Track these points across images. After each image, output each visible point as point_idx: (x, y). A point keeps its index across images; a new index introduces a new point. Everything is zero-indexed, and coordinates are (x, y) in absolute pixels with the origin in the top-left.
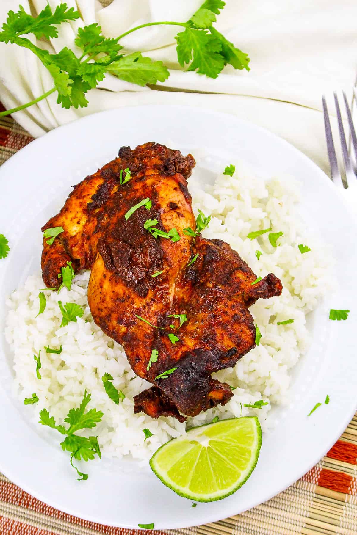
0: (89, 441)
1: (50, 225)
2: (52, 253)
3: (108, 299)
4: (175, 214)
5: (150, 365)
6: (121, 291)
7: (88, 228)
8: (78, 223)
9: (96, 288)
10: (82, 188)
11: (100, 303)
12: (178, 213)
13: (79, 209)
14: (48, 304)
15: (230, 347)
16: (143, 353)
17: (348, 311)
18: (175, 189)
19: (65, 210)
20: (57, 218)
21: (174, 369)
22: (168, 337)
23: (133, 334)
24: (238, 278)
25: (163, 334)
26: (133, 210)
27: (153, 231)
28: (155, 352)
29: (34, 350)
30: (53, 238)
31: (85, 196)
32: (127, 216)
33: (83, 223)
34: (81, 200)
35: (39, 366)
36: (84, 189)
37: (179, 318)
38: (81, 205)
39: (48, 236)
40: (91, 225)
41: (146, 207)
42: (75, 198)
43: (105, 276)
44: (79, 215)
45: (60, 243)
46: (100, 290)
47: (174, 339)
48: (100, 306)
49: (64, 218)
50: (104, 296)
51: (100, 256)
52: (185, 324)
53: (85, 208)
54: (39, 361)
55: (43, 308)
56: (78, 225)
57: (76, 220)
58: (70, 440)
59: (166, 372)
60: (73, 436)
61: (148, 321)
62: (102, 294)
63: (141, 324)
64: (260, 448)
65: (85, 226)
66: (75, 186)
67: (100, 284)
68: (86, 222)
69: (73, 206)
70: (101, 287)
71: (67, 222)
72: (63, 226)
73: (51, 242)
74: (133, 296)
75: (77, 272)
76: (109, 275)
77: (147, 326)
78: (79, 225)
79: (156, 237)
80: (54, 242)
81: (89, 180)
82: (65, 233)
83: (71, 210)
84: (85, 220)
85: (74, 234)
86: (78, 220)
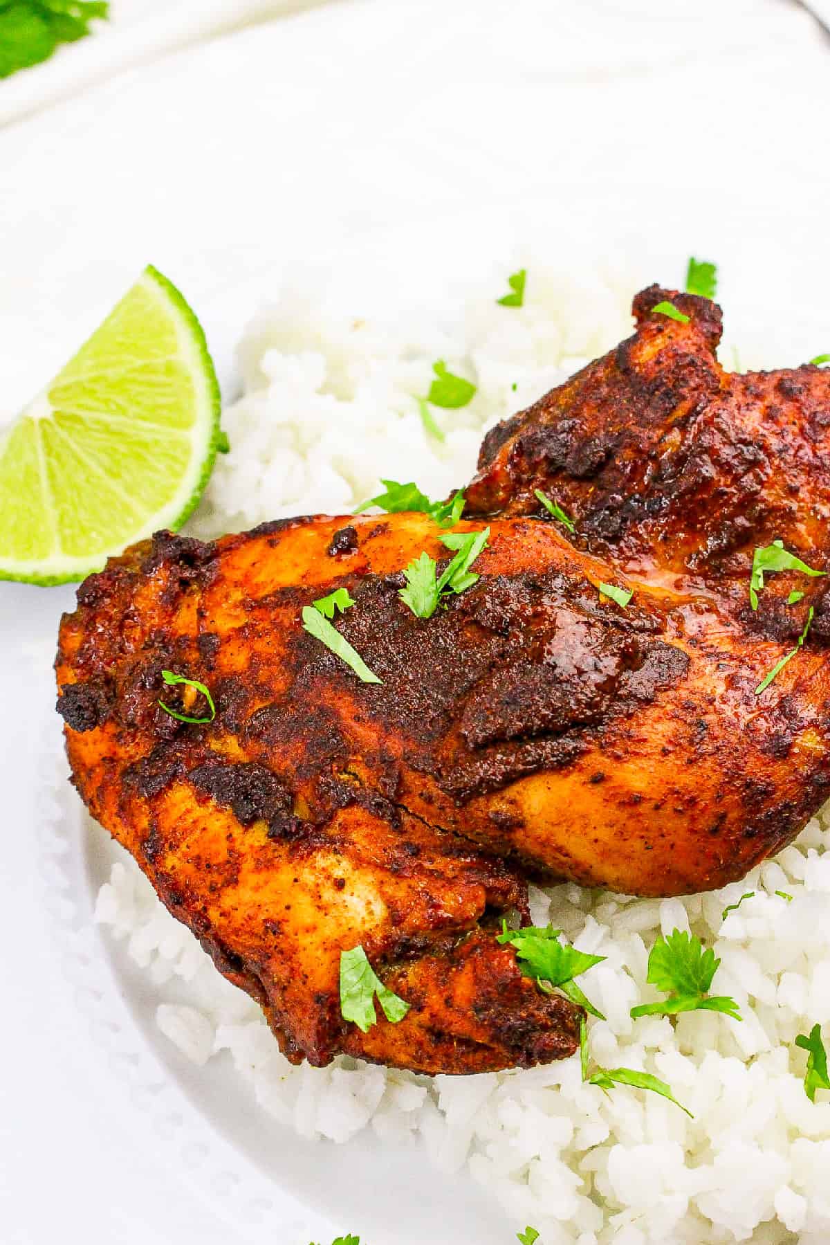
2: (448, 1002)
3: (687, 780)
6: (667, 728)
8: (340, 885)
9: (631, 824)
11: (693, 819)
12: (372, 535)
13: (285, 875)
33: (342, 868)
34: (248, 865)
37: (764, 571)
38: (266, 865)
39: (367, 1016)
42: (229, 891)
43: (598, 779)
44: (308, 877)
46: (644, 808)
48: (704, 823)
49: (305, 940)
51: (511, 792)
56: (347, 888)
57: (328, 894)
62: (664, 802)
65: (359, 862)
67: (622, 804)
69: (264, 896)
71: (329, 930)
72: (336, 947)
73: (396, 1008)
76: (597, 761)
78: (347, 883)
83: (274, 912)
84: (332, 858)
85: (380, 910)
86: (329, 884)
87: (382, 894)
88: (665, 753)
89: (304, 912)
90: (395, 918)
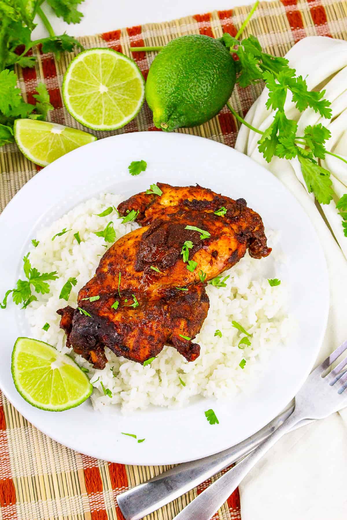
0: (30, 296)
1: (161, 186)
2: (141, 198)
3: (122, 248)
4: (209, 259)
5: (86, 299)
6: (131, 253)
7: (169, 209)
8: (171, 201)
9: (127, 237)
10: (199, 190)
12: (211, 260)
13: (180, 196)
14: (108, 217)
15: (129, 346)
16: (94, 291)
17: (218, 423)
18: (230, 249)
19: (177, 189)
20: (168, 186)
21: (89, 315)
22: (115, 301)
23: (106, 278)
24: (180, 323)
25: (116, 297)
26: (195, 229)
27: (185, 249)
28: (98, 297)
29: (72, 225)
30: (152, 192)
31: (192, 195)
32: (189, 227)
33: (172, 204)
34: (188, 194)
35: (60, 234)
36: (198, 192)
37: (135, 302)
38: (185, 196)
39: (153, 189)
40: (173, 210)
41: (201, 236)
42: (189, 190)
43: (137, 237)
44: (177, 199)
45: (152, 199)
46: (126, 240)
47: (115, 306)
49: (170, 191)
50: (123, 245)
52: (132, 308)
53: (184, 199)
54: (64, 233)
55: (104, 215)
56: (169, 202)
57: (171, 199)
58: (25, 284)
59: (84, 311)
60: (29, 285)
61: (121, 283)
63: (116, 279)
64: (73, 407)
65: (170, 206)
66: (198, 185)
67: (131, 238)
68: (173, 206)
69: (182, 192)
70: (129, 240)
71: (168, 195)
72: (164, 193)
73: (150, 193)
74: (133, 263)
75: (136, 220)
76: (139, 239)
77: (116, 284)
79: (181, 254)
80: (150, 195)
81: (208, 192)
82: (160, 198)
83: (178, 192)
84: (175, 204)
85: (162, 203)
86: (172, 200)
87: (163, 205)
88: (128, 249)
89: (173, 194)
90: (159, 204)
